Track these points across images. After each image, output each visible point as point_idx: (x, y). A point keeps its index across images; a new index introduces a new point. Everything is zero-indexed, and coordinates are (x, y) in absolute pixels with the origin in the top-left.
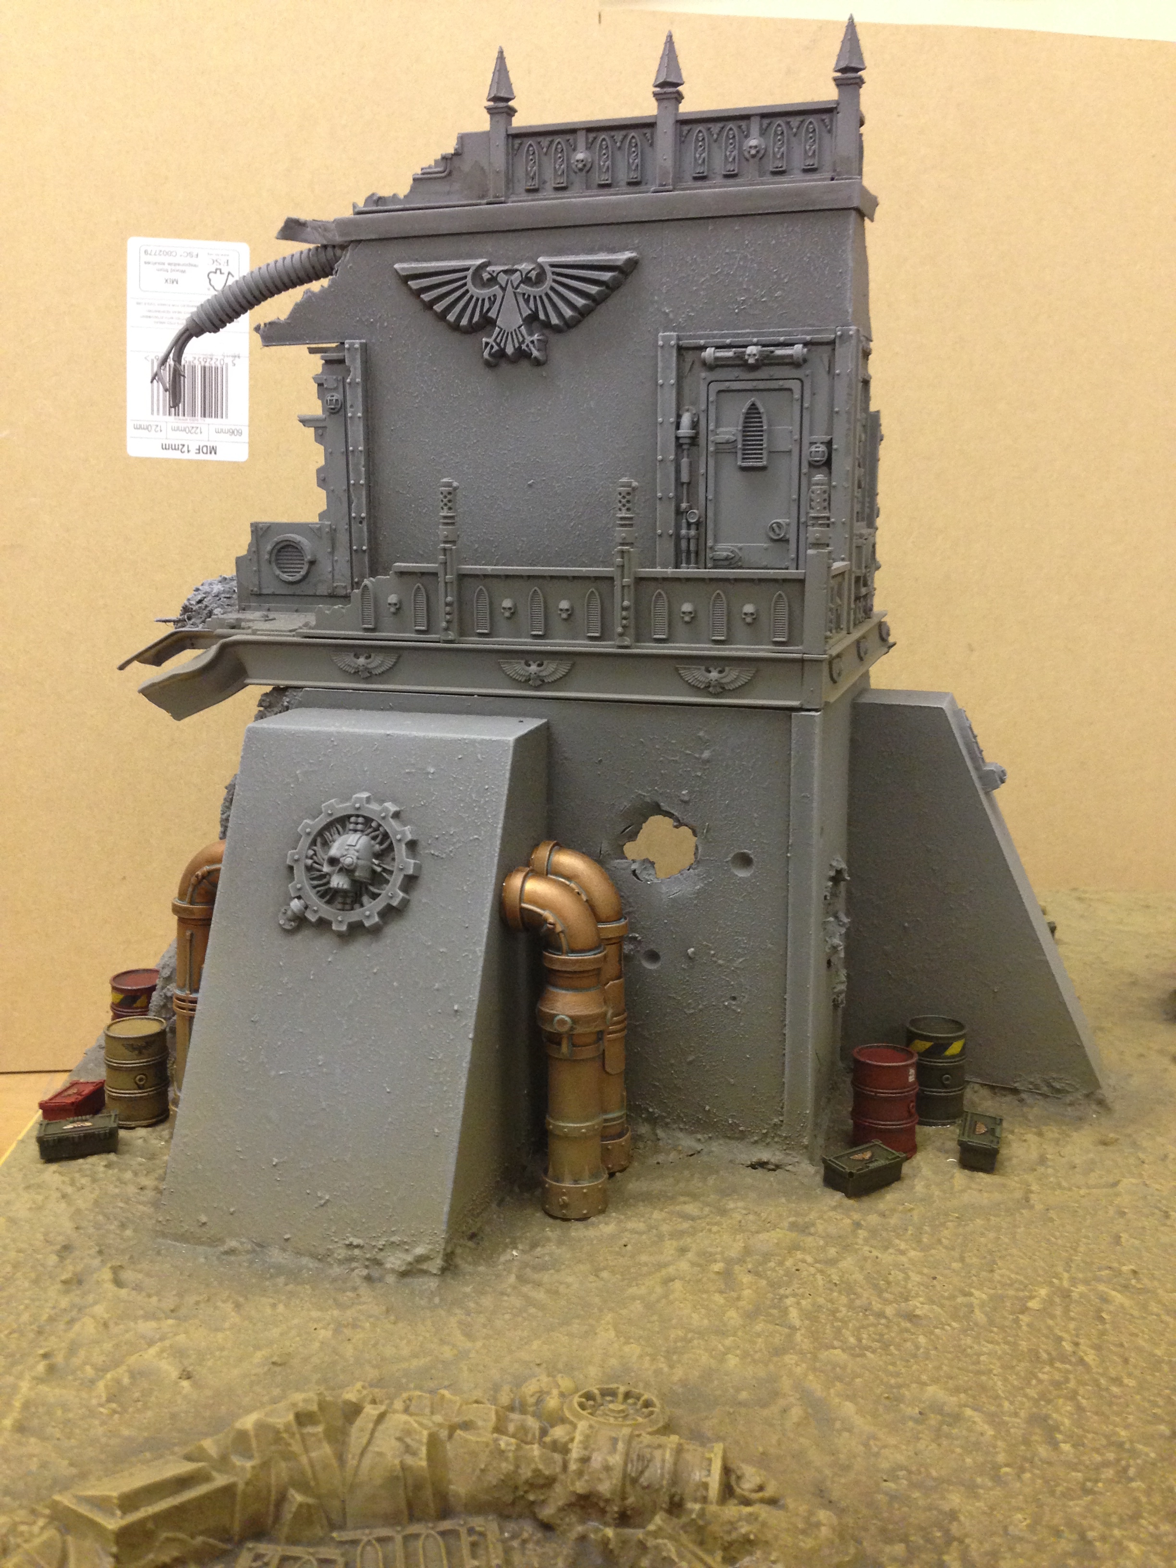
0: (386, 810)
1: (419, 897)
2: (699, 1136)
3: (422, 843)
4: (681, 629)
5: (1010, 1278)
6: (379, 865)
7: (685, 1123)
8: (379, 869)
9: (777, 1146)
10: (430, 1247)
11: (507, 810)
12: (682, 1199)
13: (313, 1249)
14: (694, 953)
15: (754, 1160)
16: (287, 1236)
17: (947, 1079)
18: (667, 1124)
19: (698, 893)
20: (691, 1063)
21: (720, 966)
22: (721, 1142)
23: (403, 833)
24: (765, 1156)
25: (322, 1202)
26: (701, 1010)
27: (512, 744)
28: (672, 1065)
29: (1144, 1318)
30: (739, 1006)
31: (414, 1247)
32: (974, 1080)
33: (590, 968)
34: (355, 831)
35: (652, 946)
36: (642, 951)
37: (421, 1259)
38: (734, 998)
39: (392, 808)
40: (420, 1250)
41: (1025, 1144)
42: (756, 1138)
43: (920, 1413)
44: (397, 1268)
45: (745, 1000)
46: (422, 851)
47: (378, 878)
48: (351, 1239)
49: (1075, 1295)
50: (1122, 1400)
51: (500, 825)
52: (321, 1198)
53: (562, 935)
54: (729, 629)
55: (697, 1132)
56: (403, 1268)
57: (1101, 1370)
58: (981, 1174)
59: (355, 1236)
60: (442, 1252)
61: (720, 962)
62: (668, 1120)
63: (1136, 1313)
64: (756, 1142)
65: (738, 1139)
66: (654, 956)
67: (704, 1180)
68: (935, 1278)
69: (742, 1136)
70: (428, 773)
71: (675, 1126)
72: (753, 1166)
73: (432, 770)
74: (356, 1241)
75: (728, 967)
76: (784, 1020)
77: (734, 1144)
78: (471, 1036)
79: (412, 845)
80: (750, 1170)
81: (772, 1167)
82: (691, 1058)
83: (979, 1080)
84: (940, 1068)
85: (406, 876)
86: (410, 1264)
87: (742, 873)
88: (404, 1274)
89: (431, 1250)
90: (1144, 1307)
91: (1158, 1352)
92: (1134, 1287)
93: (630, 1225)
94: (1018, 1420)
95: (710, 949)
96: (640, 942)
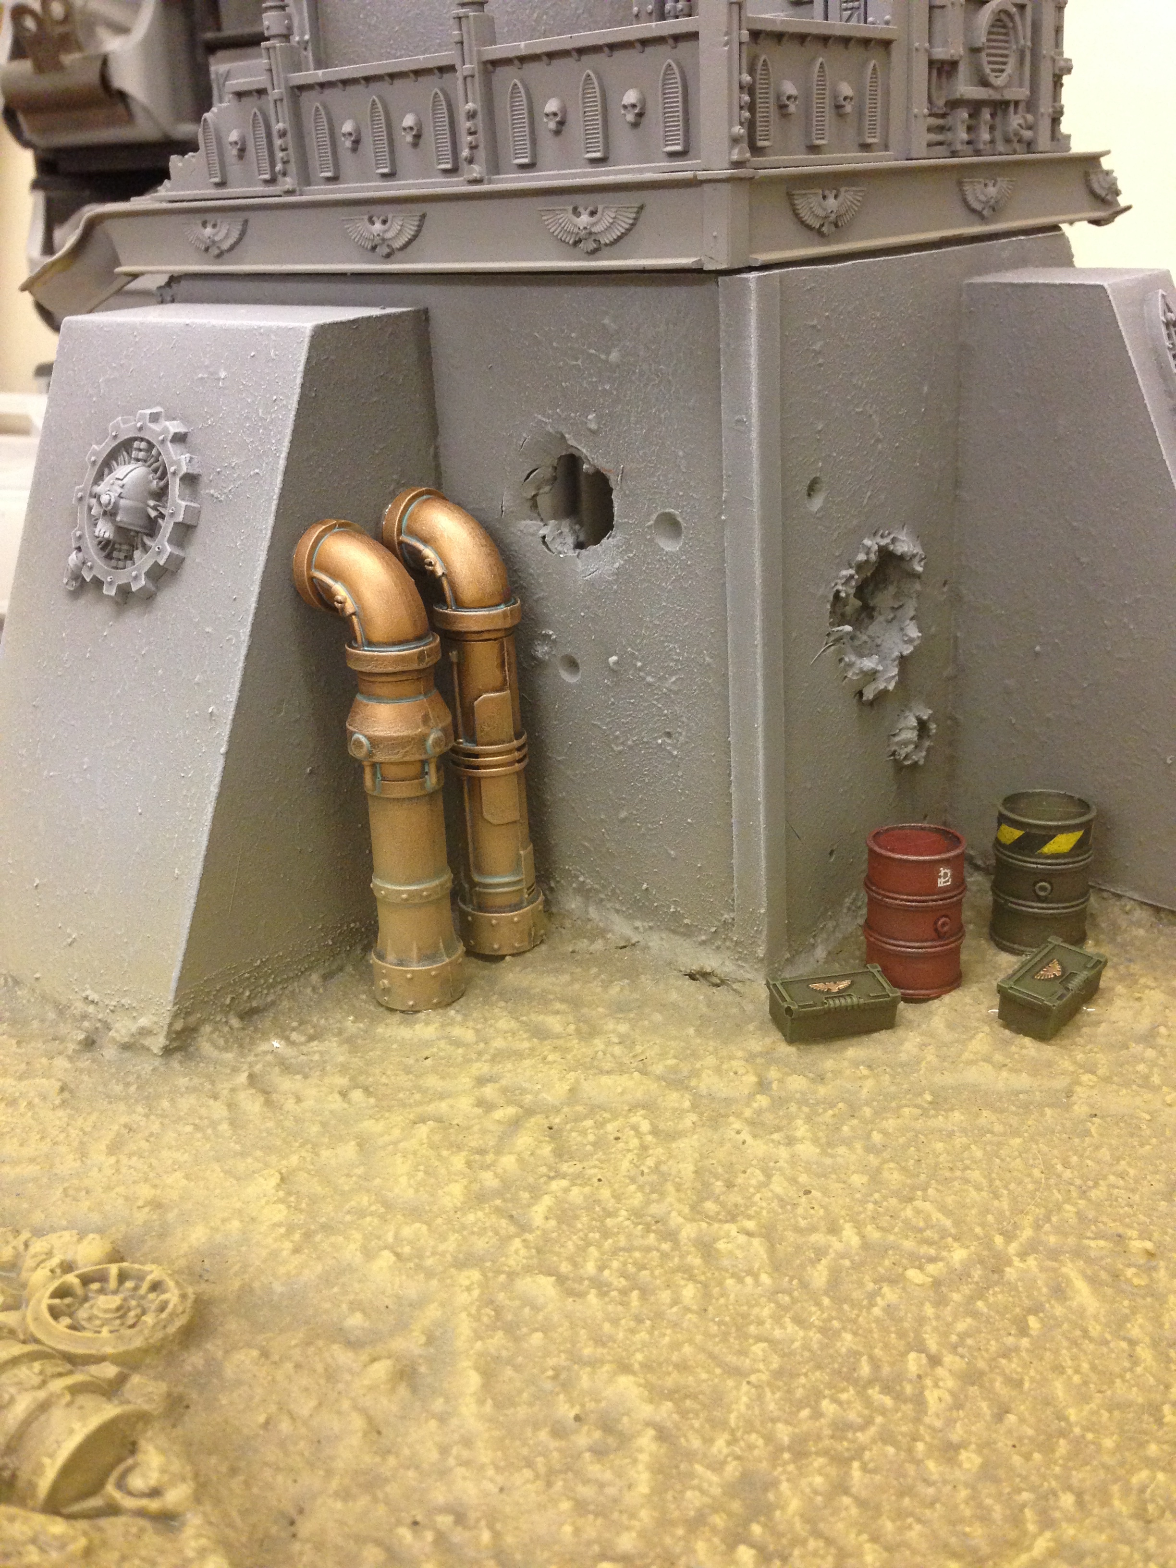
0: (166, 430)
1: (194, 554)
2: (638, 923)
3: (204, 480)
4: (549, 145)
5: (927, 1218)
6: (155, 508)
7: (622, 903)
8: (153, 514)
9: (729, 953)
10: (155, 1019)
11: (295, 432)
12: (558, 1006)
13: (57, 995)
14: (615, 663)
15: (695, 967)
16: (38, 975)
17: (1043, 889)
18: (602, 900)
19: (618, 573)
20: (623, 821)
21: (650, 685)
22: (664, 936)
23: (178, 463)
24: (710, 961)
25: (70, 940)
26: (631, 748)
27: (308, 333)
28: (602, 821)
29: (1106, 1343)
30: (675, 747)
31: (141, 1015)
32: (1129, 894)
33: (390, 669)
34: (138, 460)
35: (569, 650)
36: (559, 656)
37: (144, 1032)
38: (669, 735)
39: (175, 427)
40: (143, 1022)
41: (1137, 1005)
42: (703, 938)
43: (577, 1418)
44: (118, 1039)
45: (682, 739)
46: (205, 491)
47: (152, 527)
48: (88, 992)
49: (1010, 1273)
50: (931, 1491)
51: (284, 455)
52: (70, 936)
53: (355, 619)
54: (606, 137)
55: (636, 918)
56: (126, 1040)
57: (938, 1424)
58: (1027, 1041)
59: (93, 989)
60: (166, 1028)
61: (649, 679)
62: (602, 896)
63: (1095, 1330)
64: (703, 943)
65: (684, 935)
66: (572, 664)
67: (606, 985)
68: (807, 1192)
69: (688, 932)
70: (219, 379)
71: (609, 905)
72: (692, 977)
73: (223, 374)
74: (94, 996)
75: (659, 688)
76: (729, 775)
77: (678, 940)
78: (223, 750)
79: (191, 480)
80: (688, 982)
81: (717, 981)
82: (623, 815)
83: (1136, 897)
84: (1034, 872)
85: (175, 523)
86: (133, 1035)
87: (669, 546)
88: (126, 1047)
89: (156, 1023)
90: (1118, 1324)
91: (1072, 1414)
92: (1128, 1281)
93: (457, 1031)
94: (715, 1478)
95: (636, 659)
96: (554, 641)
